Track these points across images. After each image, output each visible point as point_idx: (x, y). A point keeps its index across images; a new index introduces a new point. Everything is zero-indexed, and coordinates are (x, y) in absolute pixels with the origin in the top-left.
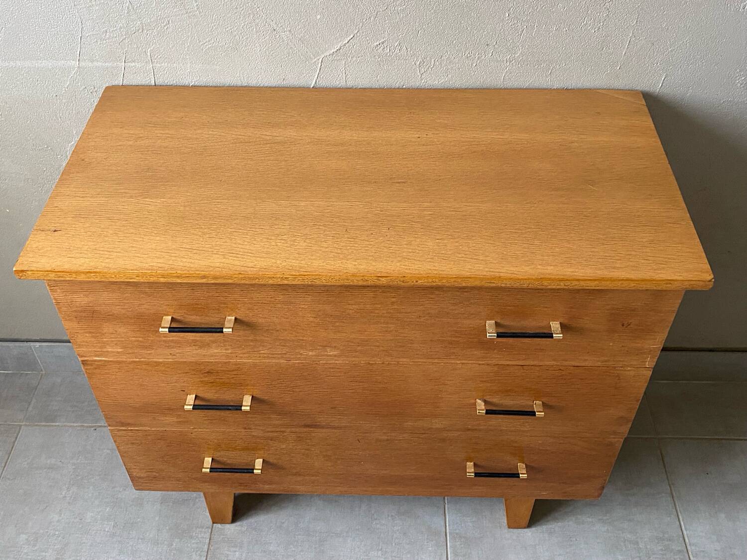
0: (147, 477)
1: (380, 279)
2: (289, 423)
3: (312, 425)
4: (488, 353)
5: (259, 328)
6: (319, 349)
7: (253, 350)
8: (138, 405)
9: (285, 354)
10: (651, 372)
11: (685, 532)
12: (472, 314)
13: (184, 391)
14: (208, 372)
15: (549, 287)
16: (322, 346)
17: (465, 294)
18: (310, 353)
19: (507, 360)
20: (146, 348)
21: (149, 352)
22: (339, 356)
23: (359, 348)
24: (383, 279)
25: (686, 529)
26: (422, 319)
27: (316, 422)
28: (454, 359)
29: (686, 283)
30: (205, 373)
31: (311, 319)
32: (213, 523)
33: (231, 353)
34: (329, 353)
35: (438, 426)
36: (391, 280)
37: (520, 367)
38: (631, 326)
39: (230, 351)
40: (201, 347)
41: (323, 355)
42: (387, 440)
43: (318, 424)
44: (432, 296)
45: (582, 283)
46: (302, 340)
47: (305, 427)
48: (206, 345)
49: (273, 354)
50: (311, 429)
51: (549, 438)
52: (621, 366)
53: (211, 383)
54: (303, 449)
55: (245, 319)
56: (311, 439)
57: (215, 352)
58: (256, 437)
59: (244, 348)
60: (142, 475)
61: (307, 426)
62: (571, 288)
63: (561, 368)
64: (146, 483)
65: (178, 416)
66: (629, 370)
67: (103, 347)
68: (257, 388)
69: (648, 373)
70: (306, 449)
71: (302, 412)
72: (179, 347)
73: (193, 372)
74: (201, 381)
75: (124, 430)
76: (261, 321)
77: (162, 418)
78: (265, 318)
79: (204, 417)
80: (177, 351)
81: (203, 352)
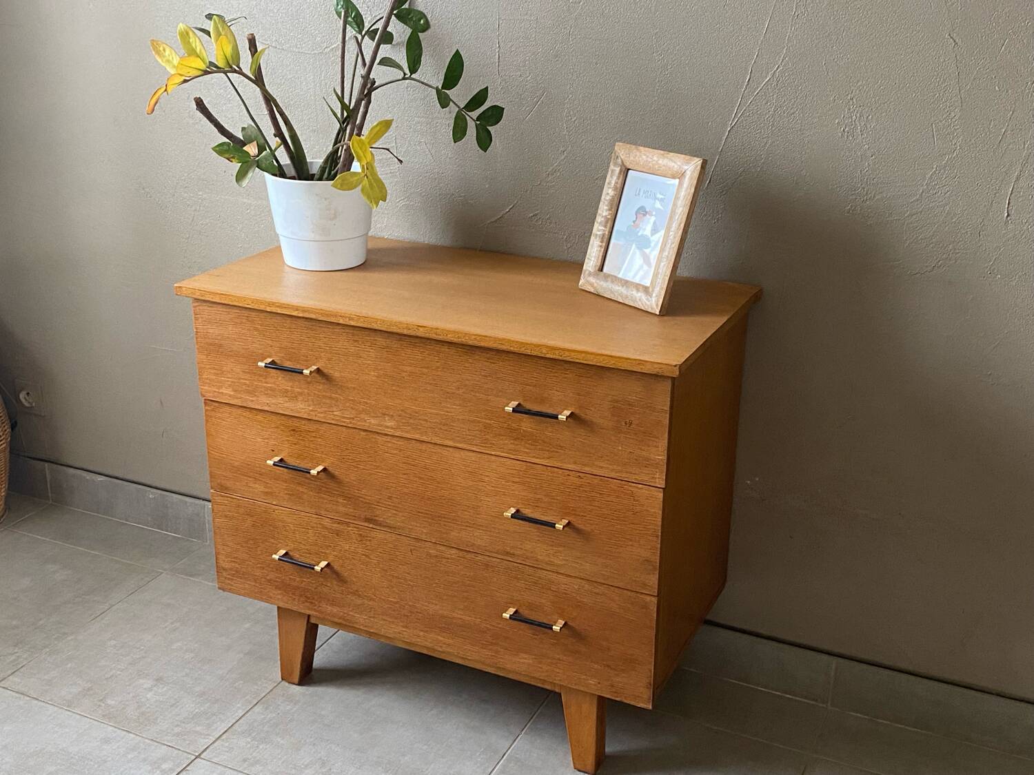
0: (231, 569)
1: (419, 328)
2: (352, 512)
3: (371, 519)
4: (517, 445)
5: (335, 383)
6: (380, 416)
8: (236, 464)
9: (353, 418)
10: (662, 494)
12: (499, 390)
13: (273, 451)
14: (294, 430)
15: (548, 356)
16: (382, 413)
17: (492, 365)
18: (373, 421)
19: (534, 457)
20: (250, 393)
21: (253, 398)
23: (411, 421)
24: (421, 329)
26: (461, 392)
27: (375, 516)
28: (488, 447)
29: (656, 366)
30: (292, 430)
31: (375, 379)
32: (282, 679)
33: (312, 411)
35: (479, 542)
36: (427, 330)
37: (545, 468)
38: (633, 426)
39: (311, 408)
40: (291, 399)
41: (381, 426)
42: (437, 556)
43: (377, 518)
44: (466, 364)
45: (572, 354)
46: (367, 403)
47: (366, 521)
48: (294, 398)
49: (344, 418)
50: (371, 526)
51: (584, 582)
52: (633, 481)
53: (295, 444)
54: (363, 555)
55: (325, 371)
56: (370, 540)
57: (300, 408)
58: (325, 527)
59: (322, 407)
60: (227, 566)
61: (368, 520)
62: (565, 359)
63: (581, 474)
64: (229, 579)
65: (266, 484)
66: (641, 489)
67: (220, 387)
68: (330, 457)
69: (660, 495)
70: (366, 556)
71: (364, 498)
72: (275, 396)
73: (283, 428)
74: (288, 440)
75: (223, 496)
76: (337, 375)
77: (253, 485)
78: (340, 372)
79: (286, 489)
80: (273, 401)
81: (291, 406)
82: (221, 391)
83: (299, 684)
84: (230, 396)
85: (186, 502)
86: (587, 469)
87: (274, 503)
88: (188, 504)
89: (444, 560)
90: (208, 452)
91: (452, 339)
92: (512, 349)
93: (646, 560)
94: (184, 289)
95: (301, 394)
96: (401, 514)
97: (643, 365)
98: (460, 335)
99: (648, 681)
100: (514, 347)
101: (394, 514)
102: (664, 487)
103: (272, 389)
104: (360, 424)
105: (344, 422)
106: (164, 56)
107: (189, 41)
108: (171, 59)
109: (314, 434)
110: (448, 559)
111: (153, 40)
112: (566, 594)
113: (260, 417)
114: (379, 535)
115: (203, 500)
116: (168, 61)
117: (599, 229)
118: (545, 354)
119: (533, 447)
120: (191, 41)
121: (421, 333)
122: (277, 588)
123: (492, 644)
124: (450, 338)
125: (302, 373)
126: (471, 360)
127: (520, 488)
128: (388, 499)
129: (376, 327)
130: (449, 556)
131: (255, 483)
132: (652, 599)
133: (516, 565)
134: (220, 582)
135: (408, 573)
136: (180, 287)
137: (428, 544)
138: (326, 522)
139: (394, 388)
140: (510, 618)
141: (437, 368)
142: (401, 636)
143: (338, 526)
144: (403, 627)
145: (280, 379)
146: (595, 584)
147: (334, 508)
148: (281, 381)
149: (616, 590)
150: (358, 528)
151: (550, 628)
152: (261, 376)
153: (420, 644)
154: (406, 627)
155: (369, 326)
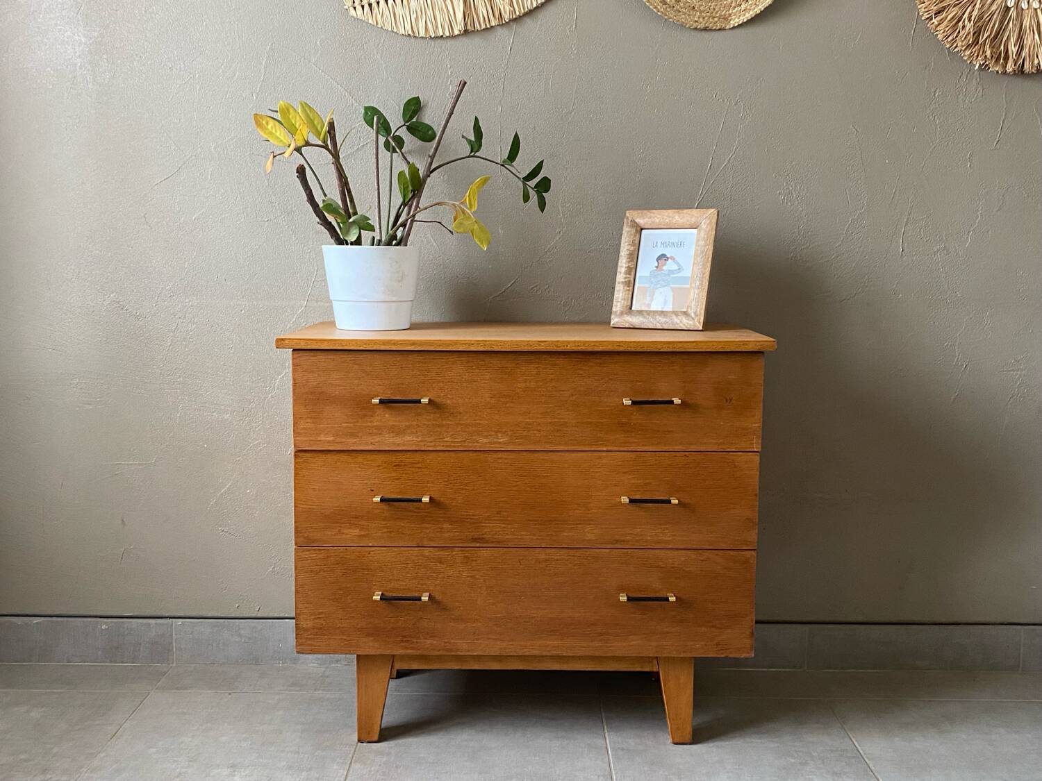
0: (313, 628)
2: (457, 536)
3: (479, 539)
4: (627, 437)
5: (445, 410)
6: (492, 435)
7: (438, 436)
8: (328, 512)
9: (464, 441)
10: (759, 457)
11: (859, 748)
12: (612, 391)
13: (373, 490)
14: (398, 465)
15: (662, 350)
16: (494, 431)
17: (605, 369)
18: (485, 440)
19: (643, 445)
20: (353, 435)
21: (355, 440)
22: (508, 442)
23: (524, 433)
24: (542, 344)
25: (859, 746)
26: (574, 398)
27: (483, 534)
28: (601, 444)
30: (395, 466)
32: (360, 741)
33: (421, 441)
34: (500, 440)
35: (590, 536)
36: (549, 344)
37: (653, 453)
38: (732, 402)
39: (420, 439)
40: (397, 434)
41: (495, 443)
42: (546, 560)
43: (485, 536)
44: (580, 372)
45: (685, 345)
46: (480, 424)
47: (473, 542)
48: (399, 432)
49: (453, 442)
50: (478, 545)
51: (689, 552)
52: (734, 450)
53: (398, 479)
54: (468, 577)
55: (437, 400)
56: (476, 560)
57: (409, 441)
58: (427, 558)
59: (431, 435)
60: (310, 625)
61: (475, 540)
62: (678, 350)
63: (687, 453)
64: (310, 639)
65: (362, 527)
66: (741, 455)
67: (318, 435)
68: (436, 486)
69: (757, 458)
70: (471, 577)
71: (471, 519)
72: (380, 434)
73: (386, 465)
74: (390, 477)
75: (309, 550)
76: (448, 402)
77: (346, 531)
78: (453, 398)
79: (384, 527)
80: (377, 438)
81: (398, 440)
82: (319, 439)
83: (379, 741)
84: (329, 442)
85: (149, 624)
86: (693, 448)
87: (370, 545)
89: (554, 563)
90: (295, 506)
91: (573, 348)
92: (629, 349)
93: (747, 519)
94: (287, 341)
95: (408, 427)
96: (509, 526)
97: (746, 344)
98: (580, 344)
99: (750, 630)
100: (631, 347)
101: (504, 527)
102: (760, 450)
103: (378, 428)
104: (471, 446)
105: (454, 446)
106: (267, 129)
107: (289, 117)
108: (274, 131)
109: (420, 465)
110: (557, 560)
111: (257, 114)
112: (673, 567)
113: (360, 459)
114: (485, 553)
115: (170, 618)
116: (271, 133)
117: (621, 277)
118: (660, 349)
119: (642, 437)
120: (291, 117)
121: (542, 348)
122: (369, 635)
123: (601, 634)
124: (570, 348)
125: (419, 402)
126: (584, 368)
127: (630, 477)
128: (497, 514)
129: (496, 349)
130: (558, 557)
131: (350, 528)
132: (753, 552)
133: (626, 550)
134: (299, 645)
135: (516, 585)
136: (282, 339)
137: (538, 550)
138: (427, 552)
139: (508, 405)
140: (628, 600)
141: (552, 379)
142: (507, 651)
143: (441, 553)
144: (509, 641)
145: (387, 416)
146: (700, 551)
147: (439, 535)
148: (388, 418)
149: (720, 553)
150: (463, 551)
151: (667, 599)
152: (365, 416)
153: (527, 654)
154: (512, 640)
155: (489, 349)
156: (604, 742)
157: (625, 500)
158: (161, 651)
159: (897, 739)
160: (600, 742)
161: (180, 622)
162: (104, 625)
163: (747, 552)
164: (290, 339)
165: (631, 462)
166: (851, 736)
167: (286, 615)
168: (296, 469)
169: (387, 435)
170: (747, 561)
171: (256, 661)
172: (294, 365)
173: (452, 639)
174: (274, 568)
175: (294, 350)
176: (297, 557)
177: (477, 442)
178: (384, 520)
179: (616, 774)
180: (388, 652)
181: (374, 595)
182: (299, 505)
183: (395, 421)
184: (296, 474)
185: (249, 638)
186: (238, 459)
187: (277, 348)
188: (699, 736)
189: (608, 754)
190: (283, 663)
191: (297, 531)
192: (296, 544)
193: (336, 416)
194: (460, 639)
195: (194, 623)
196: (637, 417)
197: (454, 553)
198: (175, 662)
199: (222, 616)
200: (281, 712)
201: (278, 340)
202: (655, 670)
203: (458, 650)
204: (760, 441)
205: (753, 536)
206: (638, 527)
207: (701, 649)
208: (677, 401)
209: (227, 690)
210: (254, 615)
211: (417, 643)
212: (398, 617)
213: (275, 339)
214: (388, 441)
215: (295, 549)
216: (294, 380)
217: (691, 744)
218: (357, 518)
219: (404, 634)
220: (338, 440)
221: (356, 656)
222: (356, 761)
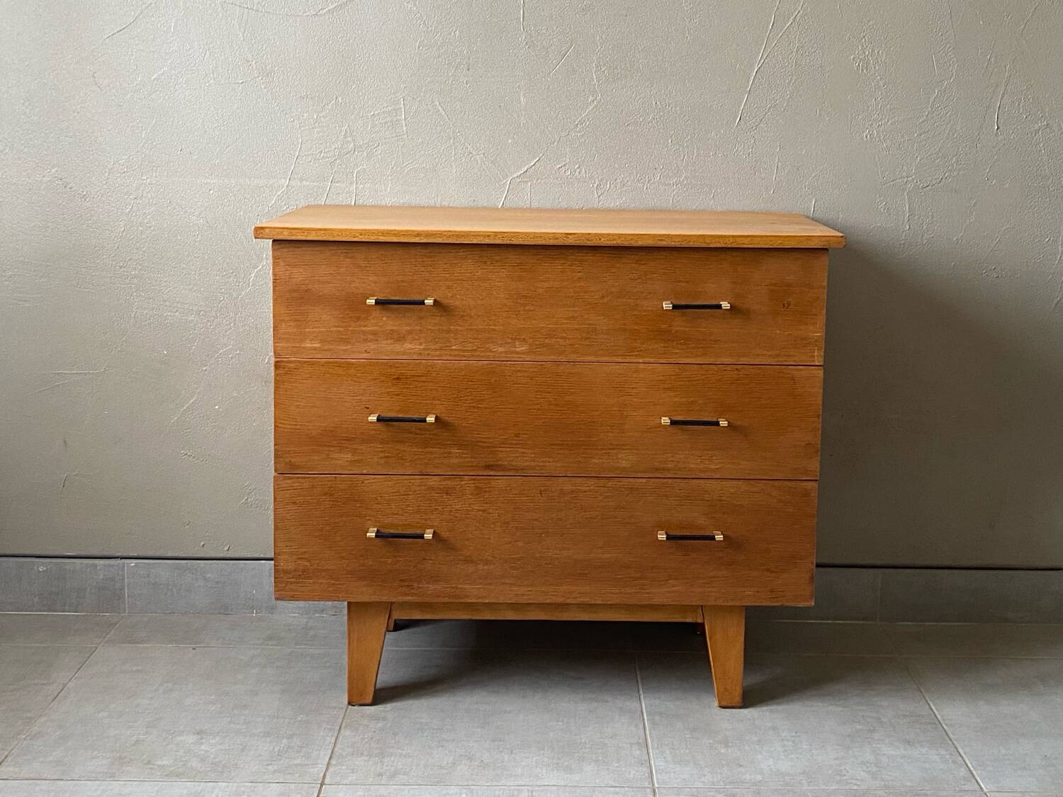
0: (295, 570)
1: (569, 236)
2: (468, 462)
3: (492, 466)
4: (667, 347)
5: (453, 313)
6: (509, 343)
7: (445, 345)
8: (314, 433)
9: (475, 350)
11: (937, 713)
12: (650, 293)
13: (368, 408)
14: (398, 378)
15: (711, 246)
16: (512, 338)
17: (642, 267)
18: (501, 349)
19: (687, 357)
20: (344, 341)
21: (346, 348)
22: (529, 353)
23: (547, 341)
24: (570, 237)
25: (938, 710)
26: (606, 300)
27: (498, 461)
28: (636, 355)
30: (394, 379)
31: (505, 301)
32: (350, 703)
33: (424, 349)
34: (518, 349)
35: (624, 464)
36: (577, 237)
37: (699, 366)
38: (791, 307)
39: (423, 346)
40: (397, 341)
41: (512, 352)
42: (572, 492)
43: (500, 463)
44: (613, 270)
45: (738, 240)
46: (494, 330)
47: (486, 469)
48: (401, 338)
49: (463, 351)
50: (492, 473)
51: (740, 483)
52: (794, 363)
53: (398, 395)
54: (480, 510)
55: (445, 301)
56: (489, 491)
57: (410, 348)
59: (437, 343)
60: (291, 566)
61: (488, 467)
62: (729, 246)
63: (739, 367)
64: (291, 583)
65: (354, 452)
66: (801, 370)
67: (302, 341)
68: (443, 403)
69: (821, 373)
70: (484, 511)
71: (485, 442)
72: (377, 340)
73: (383, 378)
74: (388, 393)
75: (291, 478)
76: (458, 303)
77: (336, 456)
78: (462, 300)
79: (382, 452)
80: (373, 346)
81: (398, 347)
82: (303, 346)
83: (374, 703)
84: (315, 349)
85: (95, 566)
86: (744, 360)
87: (365, 472)
88: (98, 568)
89: (581, 494)
90: (275, 426)
91: (607, 242)
92: (673, 243)
93: (806, 444)
94: (267, 230)
95: (410, 332)
96: (530, 451)
97: (811, 240)
98: (615, 237)
99: (810, 575)
100: (675, 242)
101: (524, 453)
102: (823, 364)
103: (374, 333)
104: (484, 357)
109: (423, 379)
110: (586, 492)
112: (720, 500)
114: (501, 483)
115: (122, 558)
118: (709, 244)
119: (685, 347)
121: (571, 241)
122: (361, 578)
123: (636, 579)
124: (604, 242)
125: (423, 303)
126: (618, 265)
127: (672, 394)
128: (516, 436)
129: (515, 242)
130: (587, 489)
131: (340, 452)
132: (814, 484)
133: (665, 480)
134: (278, 591)
135: (536, 520)
136: (262, 228)
137: (561, 480)
138: (433, 482)
139: (527, 308)
140: (667, 538)
141: (580, 278)
142: (525, 597)
143: (449, 482)
144: (528, 586)
145: (384, 319)
146: (752, 482)
147: (446, 461)
148: (387, 322)
149: (776, 483)
150: (474, 480)
151: (713, 538)
152: (358, 319)
153: (548, 601)
154: (532, 585)
155: (508, 242)
156: (638, 705)
157: (665, 420)
158: (110, 597)
159: (982, 703)
160: (633, 704)
161: (133, 563)
162: (42, 566)
163: (806, 483)
164: (270, 228)
165: (673, 377)
166: (928, 699)
167: (262, 556)
168: (276, 382)
169: (383, 342)
170: (806, 494)
171: (225, 610)
172: (275, 258)
173: (460, 584)
174: (247, 499)
175: (274, 241)
176: (277, 487)
177: (491, 351)
178: (381, 443)
179: (652, 741)
180: (384, 599)
181: (367, 532)
182: (280, 425)
183: (395, 326)
184: (276, 388)
185: (217, 583)
186: (204, 368)
187: (256, 238)
188: (750, 699)
189: (643, 719)
190: (257, 613)
191: (276, 456)
192: (276, 471)
193: (324, 319)
194: (470, 584)
195: (149, 564)
196: (680, 324)
197: (463, 483)
198: (127, 611)
199: (183, 555)
200: (255, 671)
201: (257, 229)
202: (700, 621)
203: (467, 597)
204: (822, 354)
205: (814, 465)
206: (680, 452)
207: (752, 596)
208: (725, 305)
209: (190, 644)
210: (221, 555)
211: (419, 588)
212: (395, 557)
213: (253, 227)
214: (387, 349)
215: (274, 477)
216: (274, 275)
217: (740, 708)
218: (348, 440)
219: (403, 578)
220: (325, 348)
221: (346, 603)
222: (346, 727)
